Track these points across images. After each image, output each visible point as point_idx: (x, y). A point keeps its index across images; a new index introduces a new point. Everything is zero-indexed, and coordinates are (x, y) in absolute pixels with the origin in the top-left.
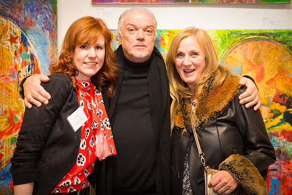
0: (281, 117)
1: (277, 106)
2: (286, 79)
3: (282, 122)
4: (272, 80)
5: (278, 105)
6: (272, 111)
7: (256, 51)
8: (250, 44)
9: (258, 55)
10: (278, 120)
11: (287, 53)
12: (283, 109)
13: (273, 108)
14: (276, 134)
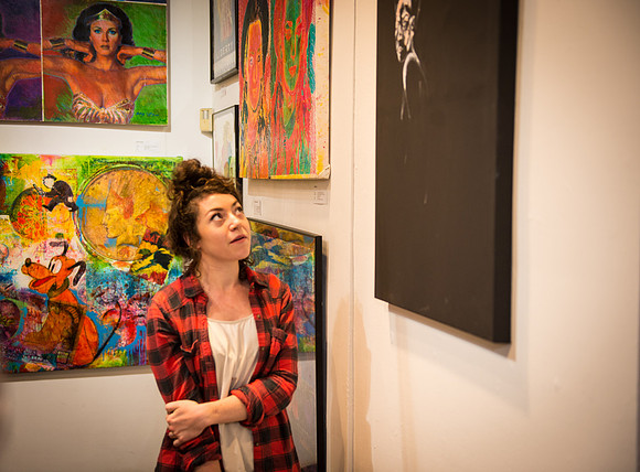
0: (152, 257)
1: (147, 246)
2: (159, 215)
3: (152, 263)
4: (143, 215)
5: (148, 244)
6: (141, 252)
7: (124, 182)
8: (118, 174)
9: (126, 187)
10: (147, 261)
11: (161, 185)
12: (154, 248)
13: (142, 247)
14: (145, 277)
